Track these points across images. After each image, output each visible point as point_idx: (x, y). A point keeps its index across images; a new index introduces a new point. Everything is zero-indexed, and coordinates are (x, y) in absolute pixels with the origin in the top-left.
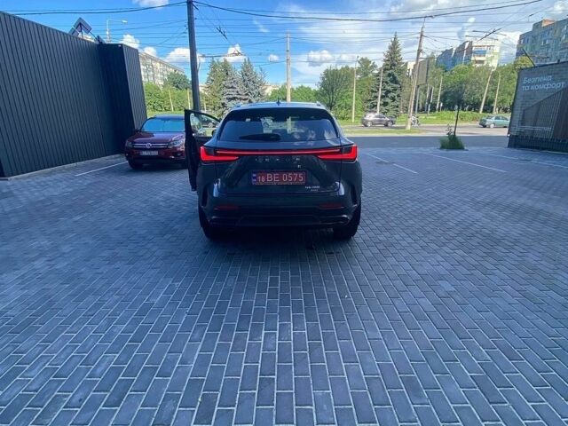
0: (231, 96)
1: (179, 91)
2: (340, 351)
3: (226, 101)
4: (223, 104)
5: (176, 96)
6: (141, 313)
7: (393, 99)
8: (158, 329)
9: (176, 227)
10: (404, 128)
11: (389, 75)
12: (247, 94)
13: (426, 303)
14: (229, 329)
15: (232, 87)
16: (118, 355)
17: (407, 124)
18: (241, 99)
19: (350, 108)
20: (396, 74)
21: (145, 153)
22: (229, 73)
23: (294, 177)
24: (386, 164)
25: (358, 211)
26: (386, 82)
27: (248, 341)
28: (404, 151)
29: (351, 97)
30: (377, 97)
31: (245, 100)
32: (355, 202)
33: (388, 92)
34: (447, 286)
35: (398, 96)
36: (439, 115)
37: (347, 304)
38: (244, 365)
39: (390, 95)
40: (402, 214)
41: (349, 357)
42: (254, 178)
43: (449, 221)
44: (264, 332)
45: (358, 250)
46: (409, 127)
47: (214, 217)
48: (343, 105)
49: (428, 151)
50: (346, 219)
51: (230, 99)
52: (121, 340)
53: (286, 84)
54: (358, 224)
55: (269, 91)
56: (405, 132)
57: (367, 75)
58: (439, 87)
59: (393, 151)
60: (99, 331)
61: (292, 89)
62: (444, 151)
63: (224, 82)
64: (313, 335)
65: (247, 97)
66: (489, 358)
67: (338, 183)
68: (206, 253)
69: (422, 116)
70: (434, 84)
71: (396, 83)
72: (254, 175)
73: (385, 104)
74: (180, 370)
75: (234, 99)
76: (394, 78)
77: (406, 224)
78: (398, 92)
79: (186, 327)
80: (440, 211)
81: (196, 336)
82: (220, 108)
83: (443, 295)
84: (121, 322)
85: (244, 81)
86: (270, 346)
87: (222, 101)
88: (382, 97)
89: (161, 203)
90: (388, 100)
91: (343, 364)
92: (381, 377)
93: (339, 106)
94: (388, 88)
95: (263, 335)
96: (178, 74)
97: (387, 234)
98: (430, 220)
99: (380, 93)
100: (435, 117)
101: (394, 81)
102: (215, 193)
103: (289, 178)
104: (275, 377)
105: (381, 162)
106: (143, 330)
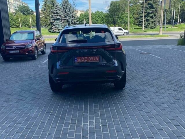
0: (56, 18)
1: (25, 16)
2: (115, 129)
3: (53, 21)
4: (51, 23)
5: (23, 19)
6: (28, 120)
7: (152, 17)
8: (36, 125)
9: (35, 87)
10: (159, 34)
11: (149, 4)
12: (65, 17)
13: (155, 112)
14: (67, 124)
15: (57, 13)
16: (22, 133)
17: (160, 32)
18: (62, 20)
19: (127, 23)
20: (153, 3)
21: (12, 52)
22: (55, 5)
23: (94, 59)
24: (146, 54)
25: (125, 74)
26: (147, 8)
27: (76, 127)
28: (157, 47)
29: (127, 17)
30: (142, 17)
31: (65, 20)
32: (123, 70)
33: (149, 13)
34: (165, 106)
35: (155, 15)
36: (179, 26)
37: (119, 114)
38: (75, 134)
39: (150, 15)
40: (150, 78)
41: (118, 130)
42: (76, 59)
43: (172, 80)
44: (82, 124)
45: (126, 94)
46: (161, 34)
47: (57, 78)
48: (123, 21)
49: (170, 46)
50: (119, 78)
51: (55, 20)
52: (21, 128)
53: (89, 10)
54: (126, 81)
55: (78, 14)
56: (158, 37)
57: (136, 4)
58: (178, 9)
59: (151, 47)
60: (11, 126)
61: (92, 14)
62: (179, 47)
63: (52, 10)
64: (104, 124)
65: (65, 18)
66: (176, 128)
67: (114, 61)
68: (53, 97)
69: (170, 27)
70: (175, 8)
71: (153, 8)
72: (76, 58)
73: (147, 20)
74: (49, 136)
75: (58, 19)
76: (152, 5)
77: (152, 82)
78: (155, 13)
79: (49, 123)
80: (169, 76)
81: (54, 126)
82: (49, 25)
83: (162, 109)
84: (20, 123)
85: (64, 9)
86: (86, 128)
87: (51, 21)
88: (145, 16)
89: (25, 77)
90: (149, 18)
91: (116, 132)
92: (131, 135)
93: (120, 22)
94: (149, 11)
95: (82, 125)
96: (24, 6)
97: (141, 87)
98: (163, 80)
99: (144, 14)
100: (177, 27)
101: (152, 7)
102: (58, 67)
103: (91, 59)
104: (88, 137)
105: (143, 54)
106: (30, 125)
